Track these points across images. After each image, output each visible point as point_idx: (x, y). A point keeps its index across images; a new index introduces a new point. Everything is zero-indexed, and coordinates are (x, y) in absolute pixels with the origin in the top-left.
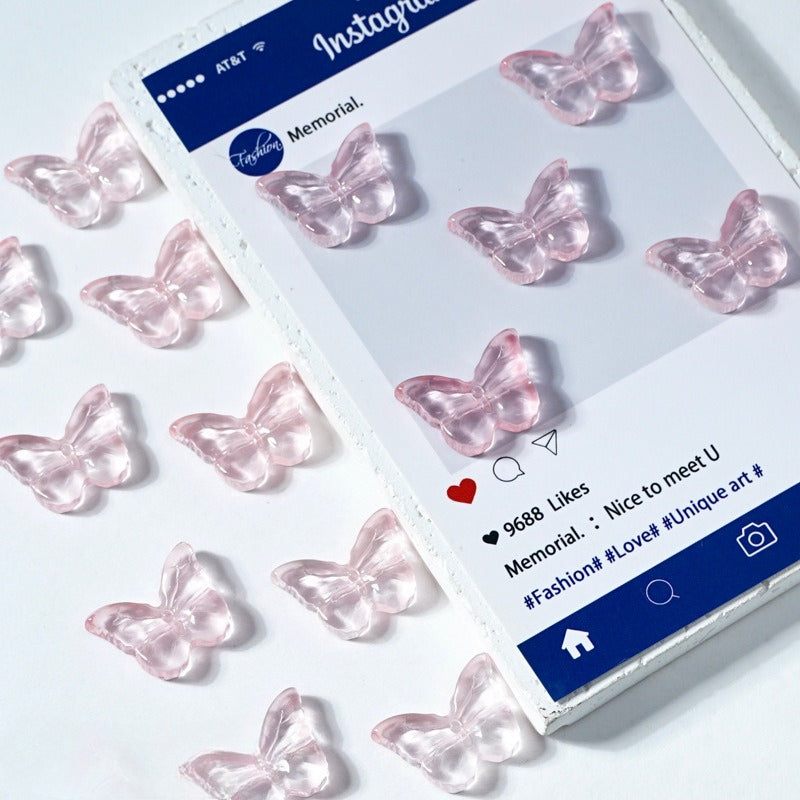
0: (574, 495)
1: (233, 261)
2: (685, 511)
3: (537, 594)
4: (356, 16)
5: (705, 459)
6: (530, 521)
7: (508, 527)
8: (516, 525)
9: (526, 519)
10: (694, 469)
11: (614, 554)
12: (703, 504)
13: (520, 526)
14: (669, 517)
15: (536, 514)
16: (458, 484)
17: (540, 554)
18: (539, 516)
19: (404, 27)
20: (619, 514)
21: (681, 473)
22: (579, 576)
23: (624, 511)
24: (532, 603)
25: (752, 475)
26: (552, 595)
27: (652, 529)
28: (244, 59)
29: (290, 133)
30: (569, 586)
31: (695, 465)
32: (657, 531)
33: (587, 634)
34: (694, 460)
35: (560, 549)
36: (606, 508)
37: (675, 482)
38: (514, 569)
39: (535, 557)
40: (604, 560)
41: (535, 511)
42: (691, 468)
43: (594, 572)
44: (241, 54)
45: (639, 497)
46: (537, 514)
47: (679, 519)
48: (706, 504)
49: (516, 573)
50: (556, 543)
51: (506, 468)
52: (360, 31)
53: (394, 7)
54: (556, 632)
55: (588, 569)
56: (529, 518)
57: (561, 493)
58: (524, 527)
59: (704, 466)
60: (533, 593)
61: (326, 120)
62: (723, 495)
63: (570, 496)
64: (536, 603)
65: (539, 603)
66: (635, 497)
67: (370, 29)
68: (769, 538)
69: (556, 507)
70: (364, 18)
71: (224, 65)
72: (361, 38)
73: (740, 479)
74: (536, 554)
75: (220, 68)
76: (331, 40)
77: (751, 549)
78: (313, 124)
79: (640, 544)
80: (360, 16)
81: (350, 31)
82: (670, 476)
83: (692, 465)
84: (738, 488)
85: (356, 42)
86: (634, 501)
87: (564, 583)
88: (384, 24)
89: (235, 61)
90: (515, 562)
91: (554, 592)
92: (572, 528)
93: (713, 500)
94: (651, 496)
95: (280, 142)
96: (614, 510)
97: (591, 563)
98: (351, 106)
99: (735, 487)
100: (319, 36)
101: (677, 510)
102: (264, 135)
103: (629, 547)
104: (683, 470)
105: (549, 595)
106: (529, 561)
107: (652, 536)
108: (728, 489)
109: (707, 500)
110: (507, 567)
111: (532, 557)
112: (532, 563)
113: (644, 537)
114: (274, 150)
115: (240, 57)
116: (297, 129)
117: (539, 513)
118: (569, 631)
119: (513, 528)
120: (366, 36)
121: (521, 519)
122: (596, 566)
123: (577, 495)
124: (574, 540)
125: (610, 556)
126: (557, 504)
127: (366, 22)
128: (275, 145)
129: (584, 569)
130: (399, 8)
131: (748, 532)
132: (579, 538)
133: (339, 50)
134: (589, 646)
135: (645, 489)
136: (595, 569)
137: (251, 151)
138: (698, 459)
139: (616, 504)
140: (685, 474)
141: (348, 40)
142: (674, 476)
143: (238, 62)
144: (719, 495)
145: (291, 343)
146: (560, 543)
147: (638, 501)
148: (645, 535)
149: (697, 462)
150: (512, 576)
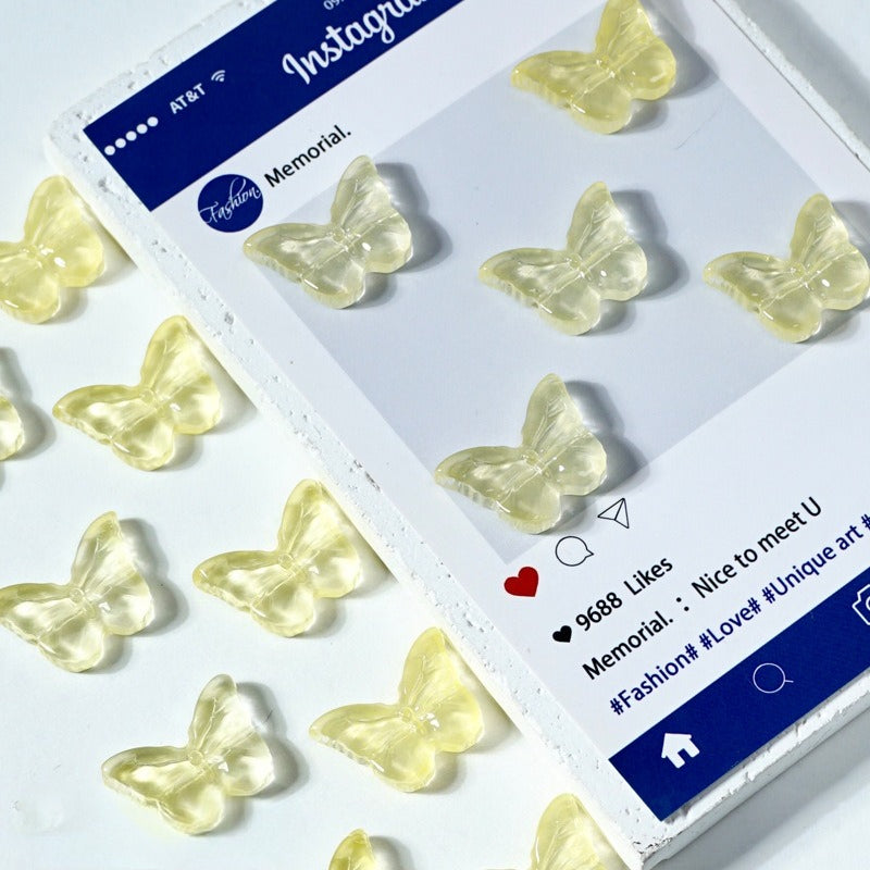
0: (654, 573)
1: (219, 339)
2: (787, 579)
3: (625, 696)
4: (329, 29)
5: (804, 515)
6: (606, 610)
7: (582, 620)
8: (590, 616)
9: (602, 608)
10: (793, 527)
11: (710, 638)
12: (808, 569)
13: (595, 617)
14: (770, 588)
15: (612, 601)
16: (516, 575)
17: (623, 648)
18: (616, 603)
19: (388, 37)
20: (711, 590)
21: (779, 535)
22: (672, 669)
24: (620, 707)
25: (861, 528)
26: (643, 696)
27: (751, 605)
28: (203, 93)
29: (267, 177)
30: (662, 682)
31: (793, 523)
32: (758, 606)
33: (689, 736)
34: (791, 517)
36: (695, 585)
37: (772, 546)
38: (593, 669)
39: (618, 652)
40: (699, 647)
41: (611, 597)
42: (789, 528)
43: (689, 662)
44: (198, 87)
45: (732, 568)
46: (614, 601)
47: (782, 589)
48: (811, 568)
49: (598, 673)
50: (640, 632)
51: (573, 551)
52: (336, 46)
53: (373, 14)
54: (653, 738)
55: (682, 660)
56: (605, 606)
57: (639, 572)
58: (600, 618)
59: (804, 523)
60: (620, 695)
61: (309, 156)
62: (830, 555)
63: (651, 575)
64: (625, 707)
65: (629, 706)
66: (727, 569)
67: (348, 43)
69: (636, 590)
70: (340, 29)
71: (179, 103)
72: (339, 54)
73: (848, 535)
74: (619, 648)
75: (175, 107)
76: (303, 60)
78: (293, 162)
79: (739, 624)
80: (335, 28)
81: (324, 46)
82: (766, 540)
83: (790, 523)
84: (847, 545)
85: (333, 59)
86: (726, 573)
87: (655, 679)
88: (364, 35)
89: (192, 97)
90: (594, 661)
91: (644, 691)
92: (657, 613)
93: (820, 562)
94: (746, 566)
95: (257, 188)
96: (703, 587)
97: (684, 652)
99: (844, 545)
100: (288, 57)
101: (779, 579)
102: (238, 182)
103: (727, 629)
104: (779, 531)
105: (639, 695)
106: (610, 658)
107: (753, 613)
108: (836, 547)
109: (812, 563)
110: (586, 667)
111: (613, 652)
112: (614, 659)
113: (744, 614)
114: (251, 199)
115: (197, 91)
116: (275, 170)
117: (616, 599)
119: (587, 620)
120: (344, 51)
121: (595, 609)
122: (691, 655)
123: (659, 573)
124: (661, 627)
125: (706, 642)
126: (636, 587)
127: (343, 35)
128: (251, 193)
129: (677, 660)
130: (380, 13)
131: (864, 596)
132: (666, 624)
133: (314, 72)
134: (693, 751)
135: (737, 558)
136: (690, 659)
138: (796, 515)
139: (706, 579)
140: (783, 535)
141: (324, 59)
142: (770, 539)
143: (196, 97)
144: (826, 555)
145: (296, 433)
146: (645, 633)
147: (731, 573)
148: (744, 612)
149: (795, 520)
150: (593, 678)
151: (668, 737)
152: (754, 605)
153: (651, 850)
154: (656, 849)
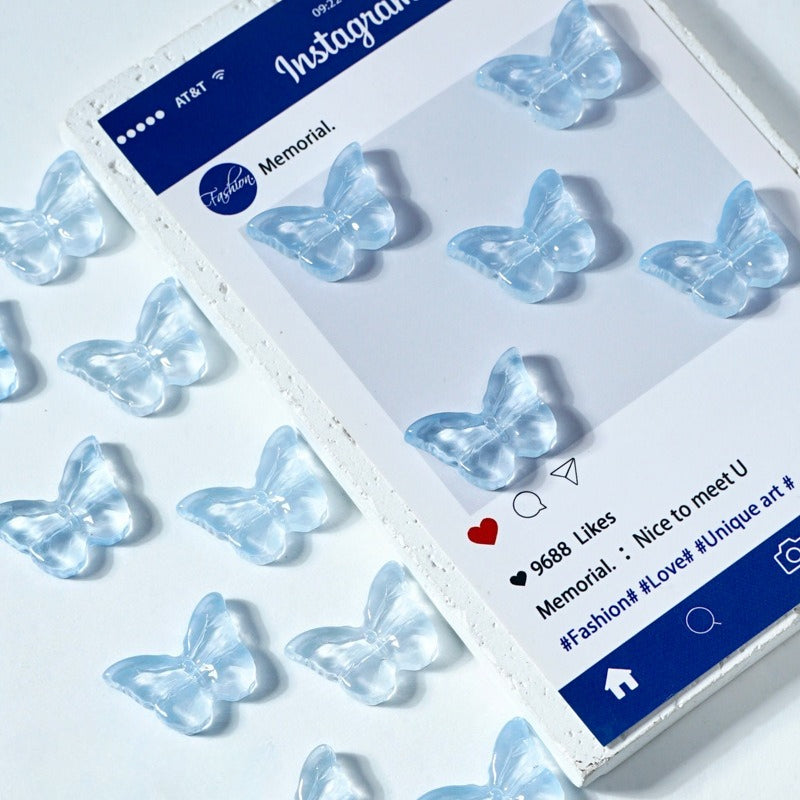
0: (600, 525)
1: (214, 306)
2: (717, 532)
3: (573, 634)
4: (317, 34)
5: (732, 476)
6: (557, 558)
7: (536, 566)
8: (543, 563)
9: (554, 556)
10: (722, 486)
11: (649, 584)
12: (735, 523)
13: (548, 564)
14: (702, 540)
15: (563, 550)
16: (478, 525)
17: (572, 592)
18: (566, 551)
19: (369, 42)
20: (650, 541)
21: (710, 493)
22: (614, 611)
23: (654, 538)
24: (569, 645)
25: (783, 488)
26: (589, 634)
27: (685, 555)
28: (204, 89)
29: (261, 166)
30: (606, 622)
31: (722, 482)
32: (691, 556)
33: (630, 671)
34: (721, 477)
35: (592, 584)
36: (635, 536)
37: (704, 503)
38: (546, 610)
39: (567, 596)
40: (638, 591)
41: (562, 546)
42: (719, 486)
43: (630, 605)
44: (200, 84)
45: (668, 522)
47: (712, 541)
48: (738, 522)
49: (549, 614)
50: (587, 578)
51: (527, 503)
52: (324, 50)
53: (356, 21)
54: (598, 672)
55: (623, 603)
56: (556, 554)
57: (586, 524)
58: (552, 565)
59: (733, 483)
60: (569, 634)
61: (298, 147)
62: (755, 512)
63: (597, 527)
64: (573, 644)
65: (576, 643)
66: (664, 522)
67: (333, 47)
69: (583, 540)
70: (326, 35)
71: (183, 98)
72: (325, 56)
73: (771, 494)
74: (568, 592)
75: (179, 102)
76: (293, 61)
77: (790, 567)
78: (284, 153)
79: (674, 572)
80: (322, 33)
81: (312, 50)
82: (698, 497)
83: (720, 483)
84: (770, 503)
85: (320, 61)
86: (663, 526)
87: (600, 620)
88: (347, 40)
89: (195, 93)
90: (546, 603)
91: (590, 630)
92: (602, 561)
93: (746, 518)
94: (681, 520)
95: (251, 176)
96: (643, 538)
97: (625, 596)
99: (767, 502)
100: (280, 59)
101: (709, 532)
102: (235, 170)
103: (663, 576)
104: (711, 489)
105: (586, 634)
106: (561, 600)
107: (686, 562)
108: (760, 505)
109: (739, 519)
110: (539, 608)
111: (563, 595)
112: (564, 601)
113: (678, 563)
114: (246, 186)
115: (199, 88)
116: (268, 160)
117: (566, 548)
118: (610, 671)
119: (540, 566)
120: (329, 54)
121: (547, 556)
122: (632, 599)
123: (604, 525)
124: (606, 574)
125: (645, 587)
126: (584, 537)
127: (328, 39)
128: (247, 180)
129: (620, 603)
130: (362, 21)
131: (785, 548)
132: (610, 571)
133: (303, 72)
134: (633, 685)
135: (673, 513)
136: (631, 602)
137: (222, 188)
138: (725, 476)
139: (645, 531)
140: (714, 493)
141: (312, 61)
142: (702, 496)
143: (198, 93)
144: (751, 512)
145: (282, 391)
146: (592, 578)
147: (667, 526)
148: (679, 561)
149: (724, 479)
150: (545, 618)
151: (611, 671)
152: (688, 555)
153: (590, 768)
154: (595, 767)
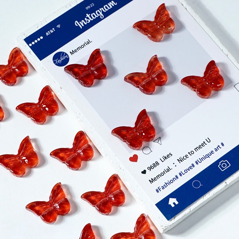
0: (168, 157)
1: (58, 93)
2: (202, 159)
3: (159, 188)
4: (87, 14)
5: (206, 142)
6: (155, 166)
7: (149, 168)
8: (151, 167)
11: (182, 174)
12: (207, 156)
14: (197, 161)
15: (157, 164)
16: (132, 156)
17: (159, 176)
19: (102, 17)
20: (182, 161)
21: (200, 147)
22: (172, 181)
24: (158, 191)
25: (221, 146)
27: (192, 165)
28: (54, 30)
29: (71, 52)
30: (169, 185)
31: (203, 144)
32: (194, 166)
33: (176, 199)
34: (203, 143)
35: (165, 174)
36: (178, 160)
37: (198, 150)
38: (152, 181)
39: (158, 177)
41: (156, 163)
42: (202, 145)
43: (176, 180)
44: (53, 29)
45: (187, 156)
47: (200, 161)
50: (164, 172)
52: (89, 19)
53: (98, 11)
54: (166, 199)
55: (174, 179)
57: (164, 156)
58: (154, 168)
59: (206, 144)
60: (158, 188)
61: (81, 47)
62: (213, 153)
63: (167, 157)
64: (159, 191)
66: (186, 156)
67: (92, 18)
68: (228, 165)
70: (90, 15)
71: (48, 33)
72: (89, 21)
73: (217, 147)
76: (80, 22)
77: (223, 169)
78: (77, 49)
79: (189, 170)
81: (86, 19)
82: (196, 148)
83: (202, 144)
84: (217, 150)
85: (88, 22)
86: (186, 157)
87: (167, 184)
88: (96, 16)
89: (52, 31)
90: (152, 179)
91: (164, 187)
92: (168, 167)
93: (210, 154)
94: (191, 155)
95: (68, 55)
96: (180, 160)
97: (175, 177)
98: (89, 42)
99: (216, 150)
100: (76, 21)
101: (199, 159)
102: (63, 54)
103: (186, 171)
105: (163, 188)
106: (156, 178)
107: (192, 167)
108: (214, 151)
110: (150, 181)
112: (157, 179)
113: (190, 168)
114: (66, 58)
115: (53, 30)
116: (73, 51)
117: (158, 163)
119: (150, 168)
120: (91, 20)
121: (152, 166)
124: (169, 171)
125: (180, 175)
126: (163, 160)
128: (66, 56)
129: (173, 179)
130: (100, 11)
131: (221, 163)
133: (83, 25)
134: (177, 203)
135: (189, 153)
136: (176, 179)
137: (59, 59)
138: (204, 142)
139: (181, 158)
140: (201, 147)
141: (86, 22)
142: (197, 148)
143: (53, 31)
144: (212, 153)
145: (78, 118)
146: (165, 172)
147: (187, 157)
148: (190, 167)
149: (204, 143)
150: (151, 183)
151: (170, 199)
152: (193, 165)
153: (165, 228)
154: (166, 228)
